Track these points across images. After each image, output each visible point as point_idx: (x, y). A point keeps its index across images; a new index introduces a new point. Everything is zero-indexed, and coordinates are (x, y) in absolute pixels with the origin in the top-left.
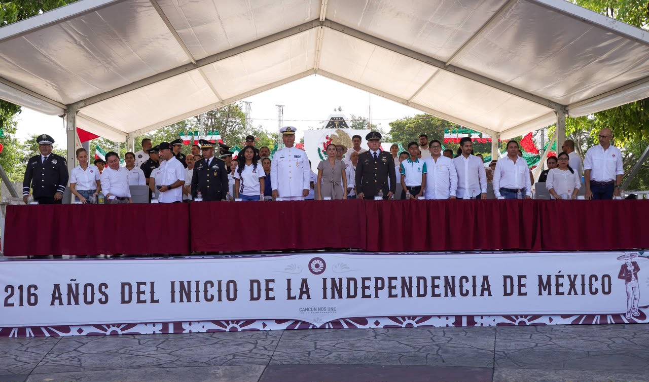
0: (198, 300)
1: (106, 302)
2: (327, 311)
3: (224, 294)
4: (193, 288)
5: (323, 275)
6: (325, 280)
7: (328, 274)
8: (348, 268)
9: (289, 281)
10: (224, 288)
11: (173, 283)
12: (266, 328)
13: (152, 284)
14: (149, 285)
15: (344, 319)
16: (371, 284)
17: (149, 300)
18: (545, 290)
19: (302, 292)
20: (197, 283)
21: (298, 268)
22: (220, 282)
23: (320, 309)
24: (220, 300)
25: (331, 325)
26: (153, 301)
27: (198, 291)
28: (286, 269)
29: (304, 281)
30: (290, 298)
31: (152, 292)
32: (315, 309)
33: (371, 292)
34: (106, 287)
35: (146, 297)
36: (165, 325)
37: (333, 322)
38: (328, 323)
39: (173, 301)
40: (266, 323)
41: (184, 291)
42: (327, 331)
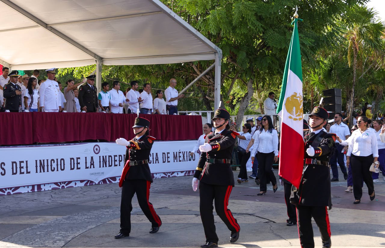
0: (48, 171)
1: (4, 174)
2: (101, 174)
3: (59, 166)
4: (46, 164)
5: (99, 155)
6: (100, 157)
7: (101, 154)
8: (108, 150)
9: (86, 158)
10: (59, 163)
11: (36, 161)
12: (76, 186)
13: (27, 162)
14: (25, 162)
15: (107, 178)
16: (117, 158)
17: (25, 172)
18: (175, 159)
19: (91, 164)
20: (47, 160)
21: (89, 151)
22: (57, 160)
23: (98, 173)
24: (57, 170)
25: (102, 182)
26: (28, 172)
27: (48, 166)
28: (85, 152)
29: (92, 158)
30: (87, 168)
31: (27, 167)
32: (96, 174)
33: (117, 163)
34: (4, 165)
35: (24, 170)
36: (33, 186)
37: (103, 180)
38: (101, 181)
39: (37, 172)
40: (77, 182)
41: (42, 166)
42: (100, 185)
